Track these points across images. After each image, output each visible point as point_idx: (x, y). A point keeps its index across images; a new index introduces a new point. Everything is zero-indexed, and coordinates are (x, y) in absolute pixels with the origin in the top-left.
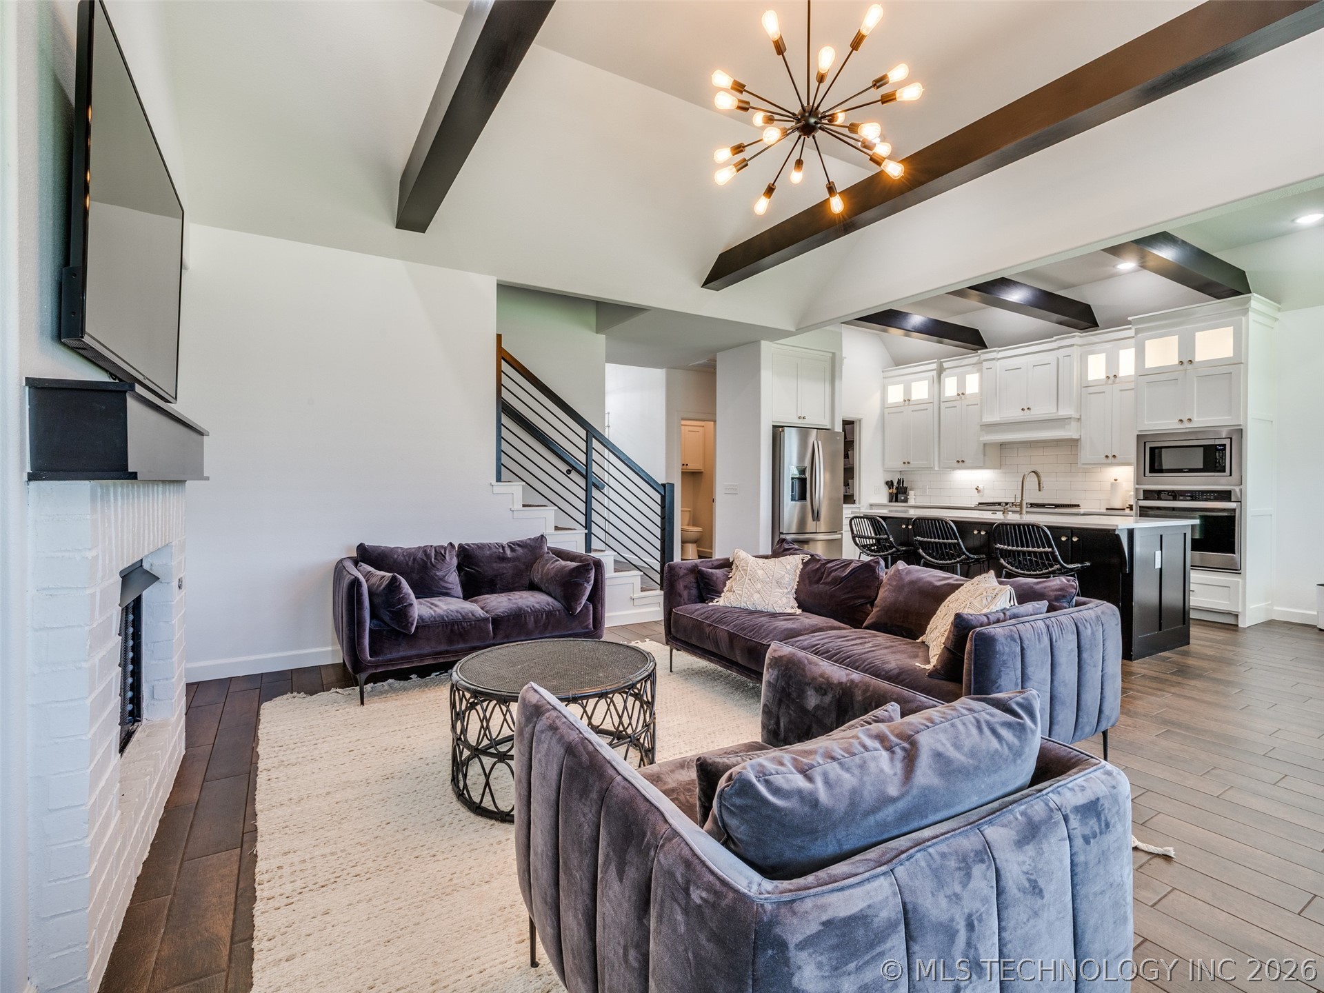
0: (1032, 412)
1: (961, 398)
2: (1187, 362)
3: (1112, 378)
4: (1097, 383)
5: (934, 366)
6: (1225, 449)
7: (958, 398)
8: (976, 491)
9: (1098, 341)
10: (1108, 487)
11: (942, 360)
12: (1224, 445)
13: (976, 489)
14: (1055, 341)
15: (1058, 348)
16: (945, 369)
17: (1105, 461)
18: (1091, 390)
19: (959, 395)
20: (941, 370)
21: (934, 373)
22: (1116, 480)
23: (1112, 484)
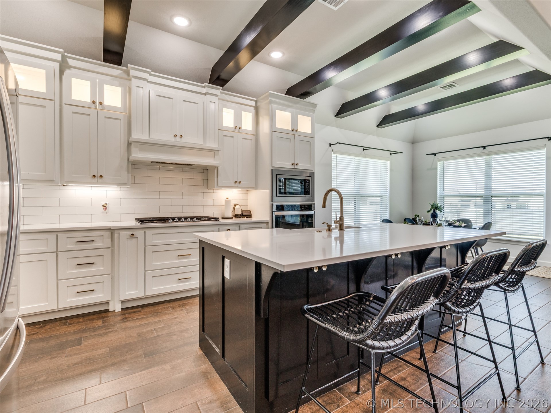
0: (184, 140)
1: (96, 107)
2: (294, 130)
3: (238, 128)
4: (228, 130)
5: (58, 57)
6: (309, 182)
7: (93, 106)
8: (103, 208)
9: (229, 100)
10: (223, 203)
11: (66, 54)
12: (309, 180)
13: (103, 206)
14: (204, 87)
15: (205, 94)
16: (70, 67)
17: (234, 185)
18: (225, 133)
19: (94, 102)
20: (63, 66)
21: (57, 65)
22: (227, 198)
23: (225, 201)
